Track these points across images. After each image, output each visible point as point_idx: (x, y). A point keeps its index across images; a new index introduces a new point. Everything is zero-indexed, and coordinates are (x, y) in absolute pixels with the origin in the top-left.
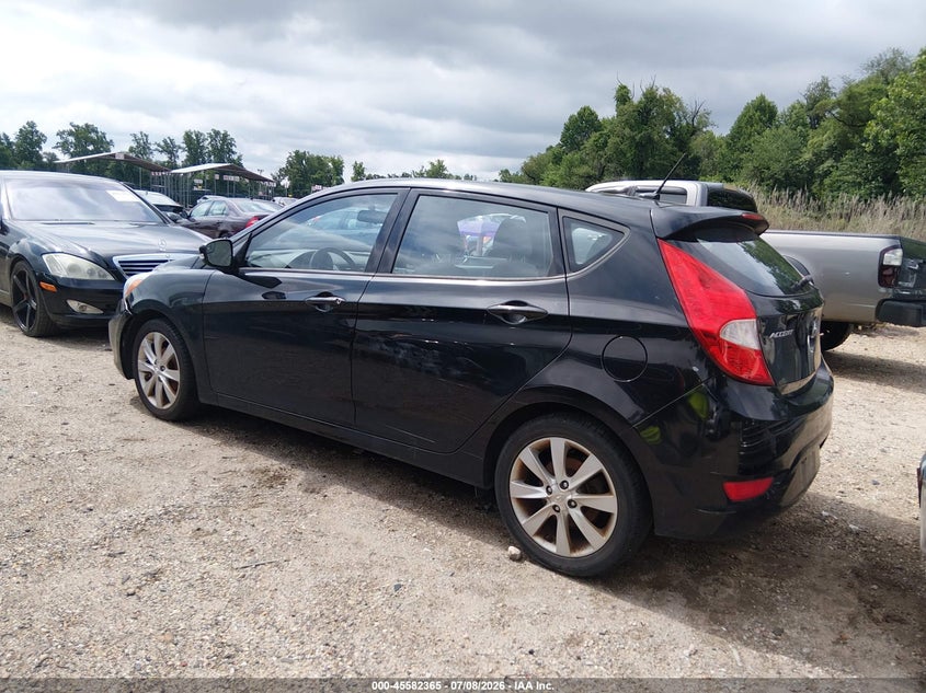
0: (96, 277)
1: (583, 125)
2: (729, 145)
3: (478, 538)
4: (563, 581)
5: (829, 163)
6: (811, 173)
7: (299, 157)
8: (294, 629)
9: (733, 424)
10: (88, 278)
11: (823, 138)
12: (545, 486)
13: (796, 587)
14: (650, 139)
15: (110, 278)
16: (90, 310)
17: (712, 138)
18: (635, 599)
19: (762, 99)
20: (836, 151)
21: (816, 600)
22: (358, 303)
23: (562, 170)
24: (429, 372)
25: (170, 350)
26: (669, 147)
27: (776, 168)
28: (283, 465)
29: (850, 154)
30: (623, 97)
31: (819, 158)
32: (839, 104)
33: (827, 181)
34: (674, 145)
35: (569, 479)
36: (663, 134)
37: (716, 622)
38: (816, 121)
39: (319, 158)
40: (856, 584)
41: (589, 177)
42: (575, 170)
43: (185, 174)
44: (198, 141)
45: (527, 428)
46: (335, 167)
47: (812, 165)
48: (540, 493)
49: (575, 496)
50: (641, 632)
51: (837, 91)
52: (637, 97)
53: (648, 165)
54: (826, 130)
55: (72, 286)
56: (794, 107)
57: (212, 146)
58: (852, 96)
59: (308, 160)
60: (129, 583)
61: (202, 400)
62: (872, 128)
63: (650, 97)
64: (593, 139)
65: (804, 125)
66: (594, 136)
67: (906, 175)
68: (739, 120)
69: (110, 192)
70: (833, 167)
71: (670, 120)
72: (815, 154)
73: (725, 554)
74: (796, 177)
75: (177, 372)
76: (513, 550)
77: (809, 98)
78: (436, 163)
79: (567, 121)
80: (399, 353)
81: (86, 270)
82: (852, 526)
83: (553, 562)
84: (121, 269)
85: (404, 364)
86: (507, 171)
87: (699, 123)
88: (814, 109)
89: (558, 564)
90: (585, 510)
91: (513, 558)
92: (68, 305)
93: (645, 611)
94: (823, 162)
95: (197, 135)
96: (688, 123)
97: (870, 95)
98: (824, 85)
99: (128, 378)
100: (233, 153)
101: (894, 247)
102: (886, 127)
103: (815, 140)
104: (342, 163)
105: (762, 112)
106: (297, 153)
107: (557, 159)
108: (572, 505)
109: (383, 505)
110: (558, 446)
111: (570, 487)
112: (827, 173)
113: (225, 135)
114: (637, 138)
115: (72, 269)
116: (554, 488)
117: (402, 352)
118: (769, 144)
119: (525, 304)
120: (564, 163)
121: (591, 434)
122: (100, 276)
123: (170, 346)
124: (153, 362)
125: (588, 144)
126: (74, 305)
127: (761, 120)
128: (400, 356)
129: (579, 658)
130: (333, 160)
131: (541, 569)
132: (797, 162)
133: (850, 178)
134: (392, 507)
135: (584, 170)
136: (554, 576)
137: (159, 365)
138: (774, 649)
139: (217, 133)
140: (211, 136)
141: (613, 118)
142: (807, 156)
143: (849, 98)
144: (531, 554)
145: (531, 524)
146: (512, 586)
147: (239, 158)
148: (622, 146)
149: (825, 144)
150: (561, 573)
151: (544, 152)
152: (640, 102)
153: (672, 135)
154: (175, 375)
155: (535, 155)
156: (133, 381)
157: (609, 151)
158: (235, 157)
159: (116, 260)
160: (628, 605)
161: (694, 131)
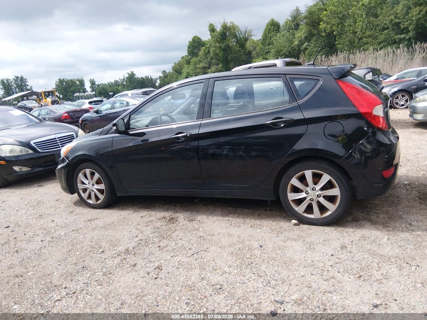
0: (24, 153)
1: (196, 45)
2: (262, 43)
3: (275, 221)
4: (321, 228)
5: (306, 44)
6: (299, 50)
7: (61, 81)
8: (236, 272)
9: (381, 149)
10: (20, 154)
11: (301, 34)
12: (304, 192)
13: (403, 208)
14: (228, 46)
15: (31, 152)
16: (25, 169)
17: (253, 42)
18: (352, 227)
19: (273, 21)
20: (308, 39)
21: (414, 210)
22: (198, 134)
23: (191, 67)
24: (241, 157)
25: (97, 176)
26: (237, 48)
27: (285, 50)
28: (170, 214)
29: (314, 39)
30: (212, 30)
31: (301, 43)
32: (306, 17)
33: (307, 52)
34: (239, 47)
35: (316, 186)
36: (232, 43)
37: (386, 227)
38: (297, 26)
39: (71, 80)
40: (422, 202)
41: (205, 68)
42: (197, 66)
43: (9, 100)
44: (8, 83)
45: (293, 169)
46: (80, 83)
47: (299, 46)
48: (303, 195)
49: (320, 192)
50: (364, 238)
51: (303, 12)
52: (219, 28)
53: (230, 58)
54: (302, 30)
55: (14, 159)
56: (287, 22)
57: (16, 84)
58: (311, 13)
59: (66, 83)
60: (150, 274)
61: (118, 195)
62: (322, 26)
63: (225, 27)
64: (203, 50)
65: (292, 29)
66: (203, 49)
67: (338, 44)
68: (265, 32)
69: (10, 112)
70: (307, 45)
71: (236, 36)
72: (299, 41)
73: (370, 203)
74: (293, 53)
75: (103, 185)
76: (294, 221)
77: (292, 17)
78: (130, 73)
79: (188, 44)
80: (224, 151)
81: (18, 150)
82: (405, 182)
83: (314, 222)
84: (35, 146)
85: (227, 156)
86: (165, 71)
87: (248, 36)
88: (295, 22)
89: (316, 222)
90: (325, 197)
91: (295, 225)
92: (13, 169)
93: (359, 230)
94: (303, 44)
95: (7, 80)
96: (243, 37)
97: (318, 11)
98: (297, 10)
99: (72, 194)
100: (28, 85)
101: (369, 72)
102: (328, 24)
103: (298, 35)
104: (83, 81)
105: (274, 27)
106: (60, 80)
107: (188, 62)
108: (319, 196)
109: (227, 218)
110: (308, 174)
111: (317, 189)
112: (306, 49)
113: (22, 78)
114: (223, 46)
115: (11, 151)
116: (309, 191)
117: (225, 150)
118: (280, 39)
119: (282, 118)
120: (192, 64)
121: (323, 165)
122: (25, 152)
123: (96, 174)
124: (87, 183)
125: (201, 53)
126: (16, 168)
127: (274, 30)
128: (225, 152)
129: (351, 252)
130: (78, 80)
131: (309, 226)
132: (292, 46)
133: (315, 49)
134: (230, 218)
135: (201, 65)
136: (317, 227)
137: (91, 184)
138: (413, 230)
139: (17, 78)
140: (15, 80)
141: (209, 39)
142: (296, 43)
143: (310, 14)
144: (302, 221)
145: (300, 209)
146: (304, 234)
147: (31, 88)
148: (217, 52)
149: (303, 36)
150: (318, 225)
151: (180, 60)
152: (221, 30)
153: (237, 42)
154: (102, 186)
155: (177, 62)
156: (76, 194)
157: (211, 54)
158: (29, 88)
159: (32, 143)
160: (351, 230)
161: (246, 39)
